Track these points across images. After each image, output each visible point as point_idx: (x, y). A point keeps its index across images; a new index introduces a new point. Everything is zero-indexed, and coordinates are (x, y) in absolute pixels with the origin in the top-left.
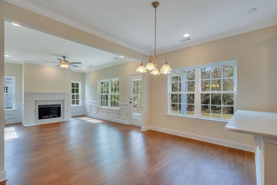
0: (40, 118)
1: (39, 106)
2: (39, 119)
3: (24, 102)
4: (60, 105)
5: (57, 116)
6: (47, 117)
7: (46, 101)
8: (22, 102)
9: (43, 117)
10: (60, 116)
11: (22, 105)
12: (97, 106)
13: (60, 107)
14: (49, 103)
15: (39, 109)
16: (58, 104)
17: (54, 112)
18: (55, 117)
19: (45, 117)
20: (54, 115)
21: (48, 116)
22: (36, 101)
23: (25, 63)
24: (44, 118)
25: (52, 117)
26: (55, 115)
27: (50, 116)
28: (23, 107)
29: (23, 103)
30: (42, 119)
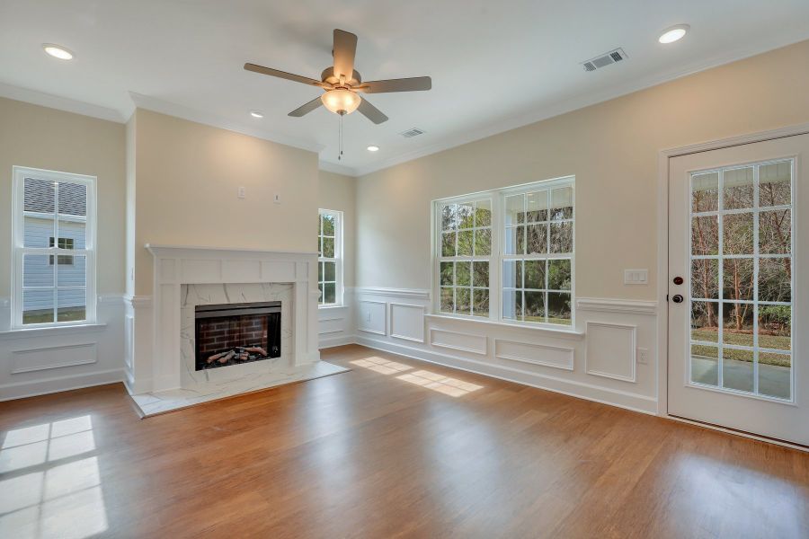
0: (202, 362)
1: (198, 309)
2: (198, 368)
3: (137, 292)
4: (279, 305)
5: (265, 353)
6: (228, 357)
7: (224, 285)
8: (123, 290)
9: (211, 358)
10: (278, 354)
11: (123, 305)
12: (425, 310)
13: (279, 314)
14: (236, 298)
15: (198, 321)
16: (271, 299)
17: (254, 335)
18: (259, 357)
19: (222, 360)
20: (254, 349)
21: (234, 353)
22: (186, 288)
23: (139, 110)
24: (217, 364)
25: (249, 360)
26: (259, 349)
27: (238, 351)
28: (130, 315)
29: (130, 295)
30: (208, 366)
